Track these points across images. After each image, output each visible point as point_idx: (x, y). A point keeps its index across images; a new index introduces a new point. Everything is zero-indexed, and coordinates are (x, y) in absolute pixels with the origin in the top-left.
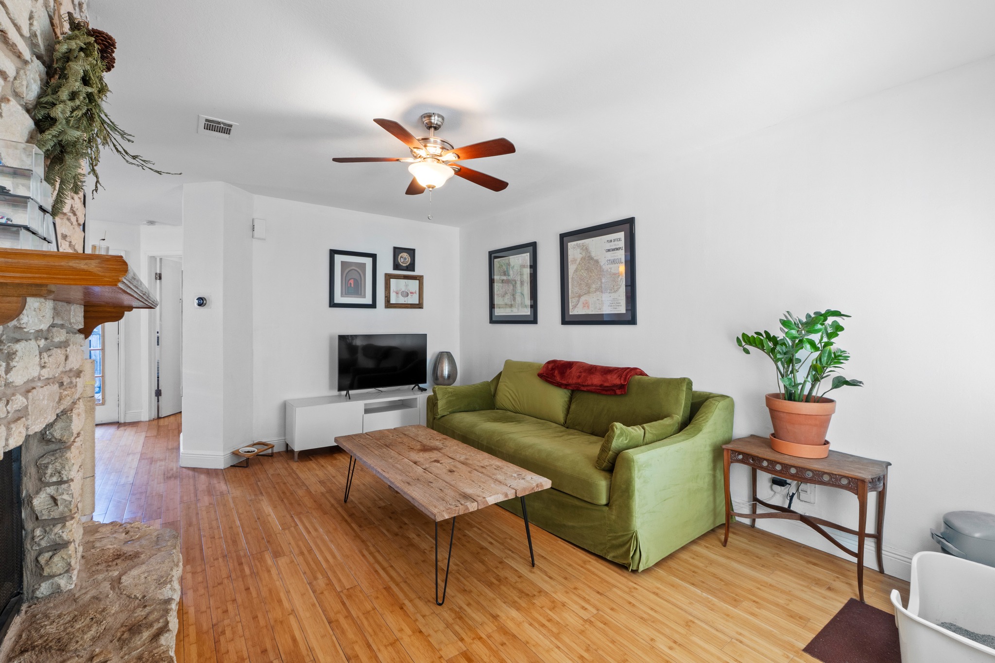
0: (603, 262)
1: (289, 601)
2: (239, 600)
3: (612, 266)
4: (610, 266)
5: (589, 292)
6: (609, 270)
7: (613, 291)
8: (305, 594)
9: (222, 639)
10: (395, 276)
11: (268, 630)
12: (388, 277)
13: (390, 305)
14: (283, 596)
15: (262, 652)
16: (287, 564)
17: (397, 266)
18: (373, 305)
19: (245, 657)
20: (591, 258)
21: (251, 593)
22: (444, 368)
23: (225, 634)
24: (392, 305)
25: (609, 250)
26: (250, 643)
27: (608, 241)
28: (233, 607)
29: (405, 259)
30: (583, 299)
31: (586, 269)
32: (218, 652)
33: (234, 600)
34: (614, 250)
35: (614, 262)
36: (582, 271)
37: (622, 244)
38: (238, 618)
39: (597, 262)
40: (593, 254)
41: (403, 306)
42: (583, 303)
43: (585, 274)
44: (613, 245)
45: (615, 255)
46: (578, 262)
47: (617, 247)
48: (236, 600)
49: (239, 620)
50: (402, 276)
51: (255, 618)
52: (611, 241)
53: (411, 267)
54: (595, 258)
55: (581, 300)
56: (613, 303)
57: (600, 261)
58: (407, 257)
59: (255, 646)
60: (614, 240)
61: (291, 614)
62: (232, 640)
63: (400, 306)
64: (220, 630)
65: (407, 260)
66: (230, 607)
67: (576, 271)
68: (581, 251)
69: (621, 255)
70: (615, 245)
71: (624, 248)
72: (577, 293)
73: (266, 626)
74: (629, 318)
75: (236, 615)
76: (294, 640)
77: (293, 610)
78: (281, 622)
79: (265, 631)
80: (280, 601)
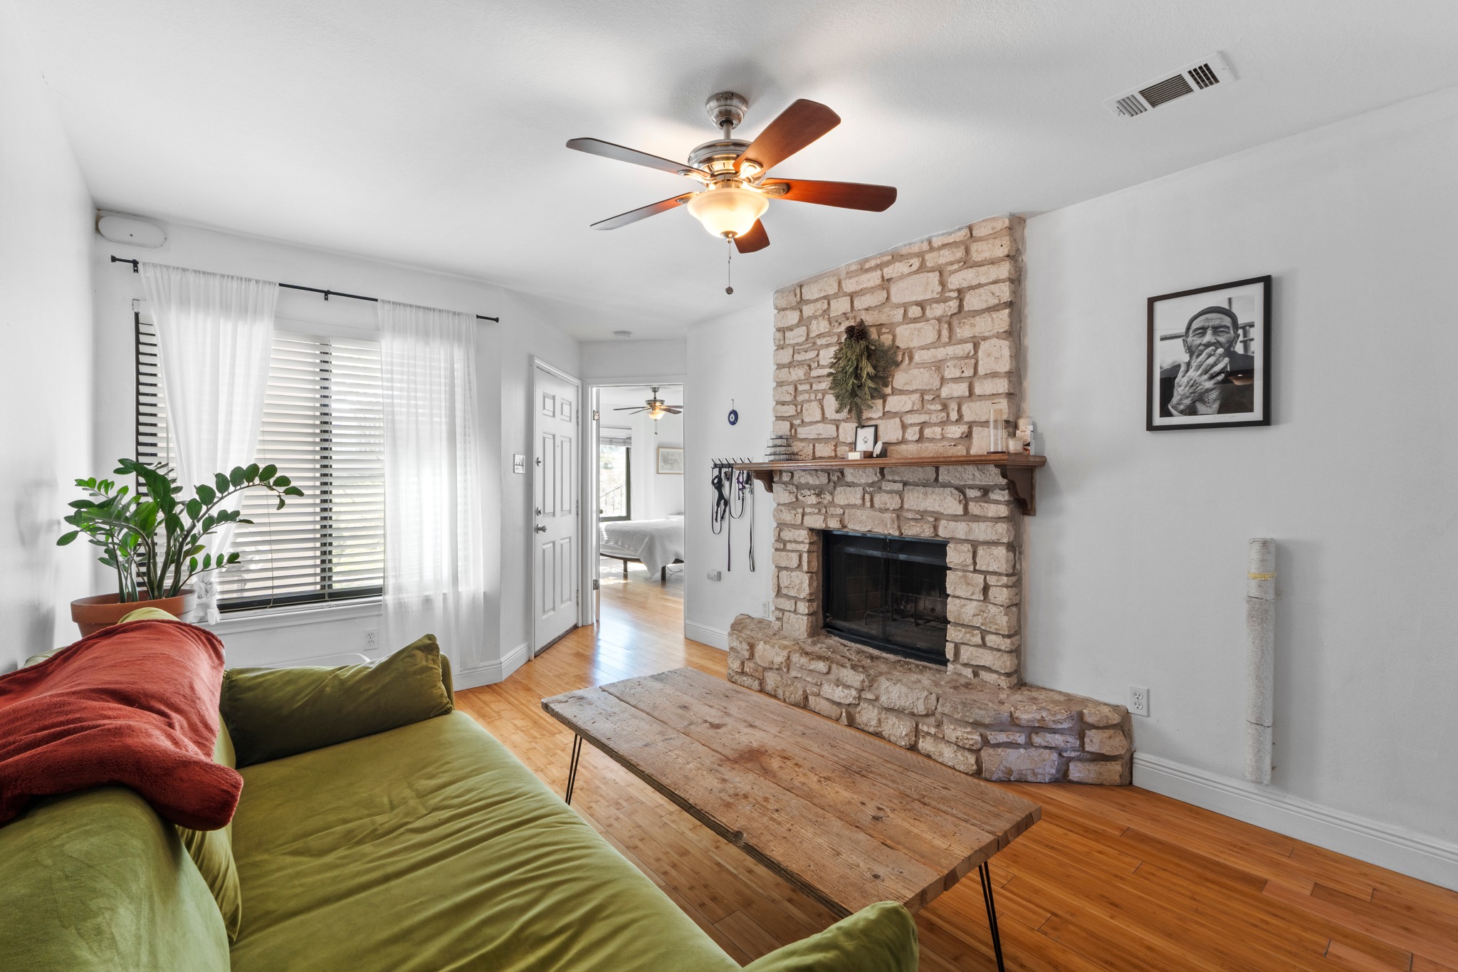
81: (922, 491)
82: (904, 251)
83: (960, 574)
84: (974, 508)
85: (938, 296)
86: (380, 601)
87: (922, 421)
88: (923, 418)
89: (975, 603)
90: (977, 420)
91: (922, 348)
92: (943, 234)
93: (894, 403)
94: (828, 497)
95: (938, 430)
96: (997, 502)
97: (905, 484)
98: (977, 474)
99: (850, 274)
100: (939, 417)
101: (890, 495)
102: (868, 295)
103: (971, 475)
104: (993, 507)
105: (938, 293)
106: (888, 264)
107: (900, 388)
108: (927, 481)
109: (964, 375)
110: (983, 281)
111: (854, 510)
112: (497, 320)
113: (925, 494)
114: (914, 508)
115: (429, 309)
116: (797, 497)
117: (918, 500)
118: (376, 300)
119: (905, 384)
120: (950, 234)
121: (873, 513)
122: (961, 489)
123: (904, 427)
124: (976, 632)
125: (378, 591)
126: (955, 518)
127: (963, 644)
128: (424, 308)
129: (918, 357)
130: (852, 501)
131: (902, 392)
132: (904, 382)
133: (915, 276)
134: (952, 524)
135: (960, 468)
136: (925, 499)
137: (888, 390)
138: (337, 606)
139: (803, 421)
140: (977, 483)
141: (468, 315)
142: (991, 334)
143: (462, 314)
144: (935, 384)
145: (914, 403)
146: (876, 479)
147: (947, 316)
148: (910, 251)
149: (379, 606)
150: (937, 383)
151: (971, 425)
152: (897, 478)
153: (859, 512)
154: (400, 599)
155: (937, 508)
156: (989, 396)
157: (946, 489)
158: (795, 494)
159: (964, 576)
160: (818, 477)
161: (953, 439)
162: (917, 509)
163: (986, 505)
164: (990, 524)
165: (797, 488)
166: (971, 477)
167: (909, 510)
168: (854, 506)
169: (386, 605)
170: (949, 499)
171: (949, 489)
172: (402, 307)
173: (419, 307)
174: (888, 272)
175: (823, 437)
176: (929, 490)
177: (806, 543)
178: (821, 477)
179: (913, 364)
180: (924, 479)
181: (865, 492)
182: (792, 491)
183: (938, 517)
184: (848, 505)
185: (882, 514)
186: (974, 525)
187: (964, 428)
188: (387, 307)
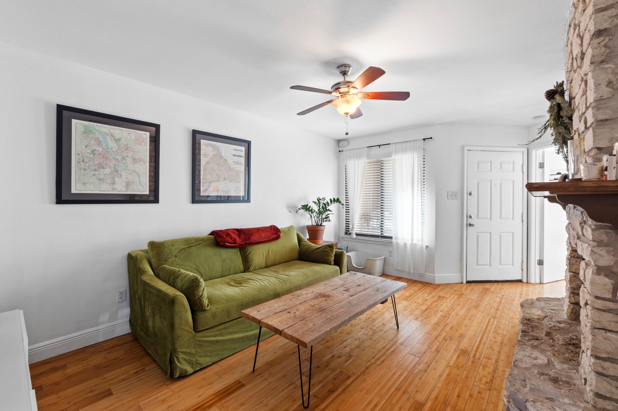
0: (230, 161)
1: (444, 372)
2: (468, 393)
3: (236, 166)
4: (235, 166)
5: (219, 180)
6: (235, 168)
7: (237, 181)
8: (434, 369)
9: (488, 380)
11: (465, 368)
14: (444, 376)
15: (474, 363)
16: (421, 393)
19: (482, 366)
20: (221, 157)
21: (459, 392)
23: (486, 381)
25: (235, 155)
26: (477, 369)
27: (234, 149)
28: (474, 392)
30: (213, 185)
31: (217, 164)
32: (493, 376)
33: (471, 396)
34: (238, 156)
35: (238, 163)
36: (214, 164)
37: (243, 154)
38: (475, 384)
39: (226, 160)
40: (223, 155)
42: (214, 188)
43: (216, 167)
44: (237, 153)
45: (239, 159)
46: (210, 157)
47: (240, 155)
48: (470, 395)
49: (475, 382)
51: (467, 377)
52: (236, 150)
54: (225, 158)
55: (212, 185)
56: (236, 189)
57: (228, 160)
59: (475, 367)
60: (239, 150)
61: (449, 366)
62: (484, 376)
64: (487, 385)
66: (476, 393)
67: (208, 163)
68: (213, 149)
69: (243, 160)
70: (239, 153)
71: (244, 157)
72: (208, 180)
73: (465, 370)
74: (247, 199)
75: (476, 386)
76: (458, 357)
77: (447, 367)
78: (457, 366)
79: (467, 369)
80: (448, 375)
86: (392, 241)
112: (431, 138)
115: (406, 142)
118: (390, 144)
125: (391, 238)
128: (404, 142)
138: (381, 240)
141: (419, 140)
143: (417, 140)
149: (391, 243)
154: (397, 242)
169: (393, 243)
172: (409, 142)
173: (403, 142)
188: (393, 145)
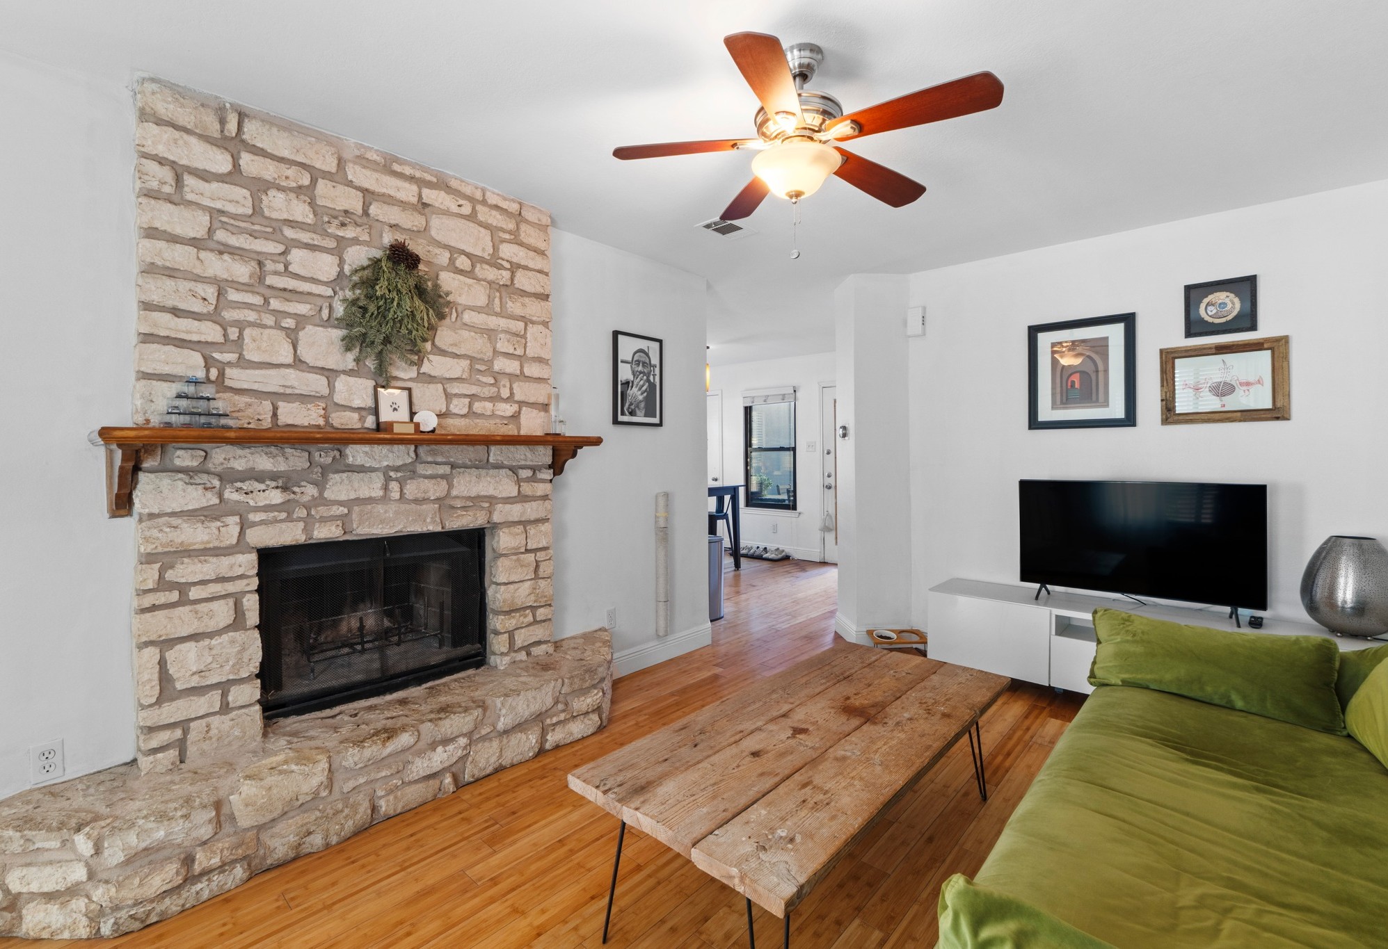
10: (1187, 351)
12: (1168, 358)
13: (1176, 418)
17: (1194, 326)
18: (1130, 419)
22: (1341, 581)
24: (1181, 418)
29: (1223, 305)
41: (1216, 416)
50: (1210, 348)
53: (1248, 319)
58: (1227, 301)
63: (1206, 417)
65: (1229, 306)
81: (475, 473)
82: (454, 184)
83: (514, 557)
84: (527, 489)
85: (489, 258)
87: (473, 392)
88: (473, 390)
89: (529, 582)
90: (526, 400)
91: (472, 309)
92: (498, 195)
93: (435, 365)
94: (311, 491)
95: (489, 405)
96: (543, 481)
97: (453, 466)
98: (529, 455)
99: (362, 160)
100: (492, 391)
101: (433, 481)
102: (396, 208)
103: (521, 454)
104: (541, 486)
105: (489, 254)
106: (430, 185)
107: (444, 347)
108: (480, 461)
109: (516, 353)
110: (531, 265)
111: (369, 507)
113: (479, 477)
114: (465, 494)
116: (220, 496)
117: (468, 485)
119: (452, 345)
120: (505, 199)
121: (404, 507)
122: (513, 469)
123: (448, 397)
124: (528, 611)
126: (508, 500)
127: (516, 629)
129: (468, 317)
130: (365, 493)
131: (443, 353)
132: (452, 342)
133: (463, 221)
134: (508, 507)
135: (512, 448)
136: (478, 483)
137: (428, 346)
139: (241, 356)
140: (529, 463)
142: (538, 319)
144: (488, 354)
145: (463, 371)
146: (410, 460)
147: (498, 284)
148: (460, 188)
150: (489, 354)
151: (521, 404)
152: (440, 459)
153: (380, 508)
155: (491, 492)
156: (536, 379)
157: (501, 471)
158: (216, 490)
159: (518, 560)
160: (287, 459)
161: (503, 417)
162: (468, 495)
163: (536, 484)
164: (541, 502)
165: (221, 479)
166: (522, 457)
167: (457, 497)
168: (370, 500)
170: (506, 480)
171: (504, 470)
174: (429, 195)
175: (297, 392)
176: (483, 472)
177: (252, 576)
178: (291, 458)
179: (459, 322)
180: (476, 460)
181: (388, 479)
182: (209, 485)
183: (492, 500)
184: (357, 499)
185: (418, 507)
186: (527, 505)
187: (515, 407)
